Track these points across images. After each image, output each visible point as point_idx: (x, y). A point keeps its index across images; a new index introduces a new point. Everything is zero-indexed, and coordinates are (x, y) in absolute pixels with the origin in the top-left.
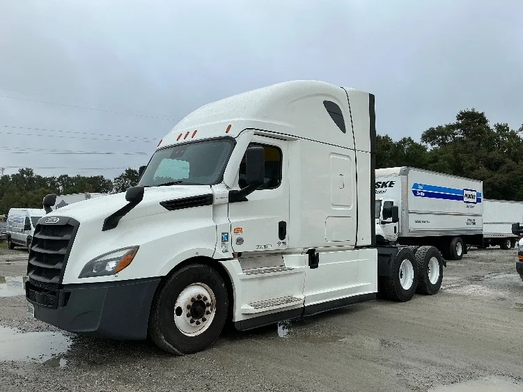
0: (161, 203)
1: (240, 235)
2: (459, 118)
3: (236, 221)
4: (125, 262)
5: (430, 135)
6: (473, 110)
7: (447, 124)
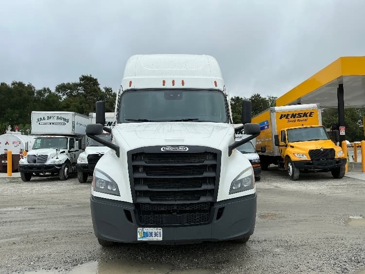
2: (81, 79)
5: (62, 88)
6: (91, 75)
7: (74, 82)
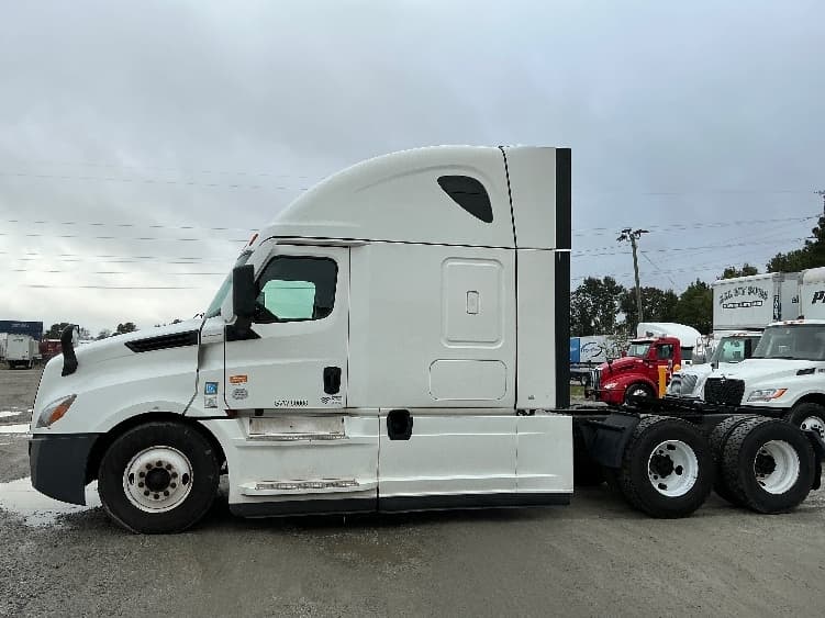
0: (126, 344)
1: (242, 386)
3: (235, 366)
4: (58, 414)
